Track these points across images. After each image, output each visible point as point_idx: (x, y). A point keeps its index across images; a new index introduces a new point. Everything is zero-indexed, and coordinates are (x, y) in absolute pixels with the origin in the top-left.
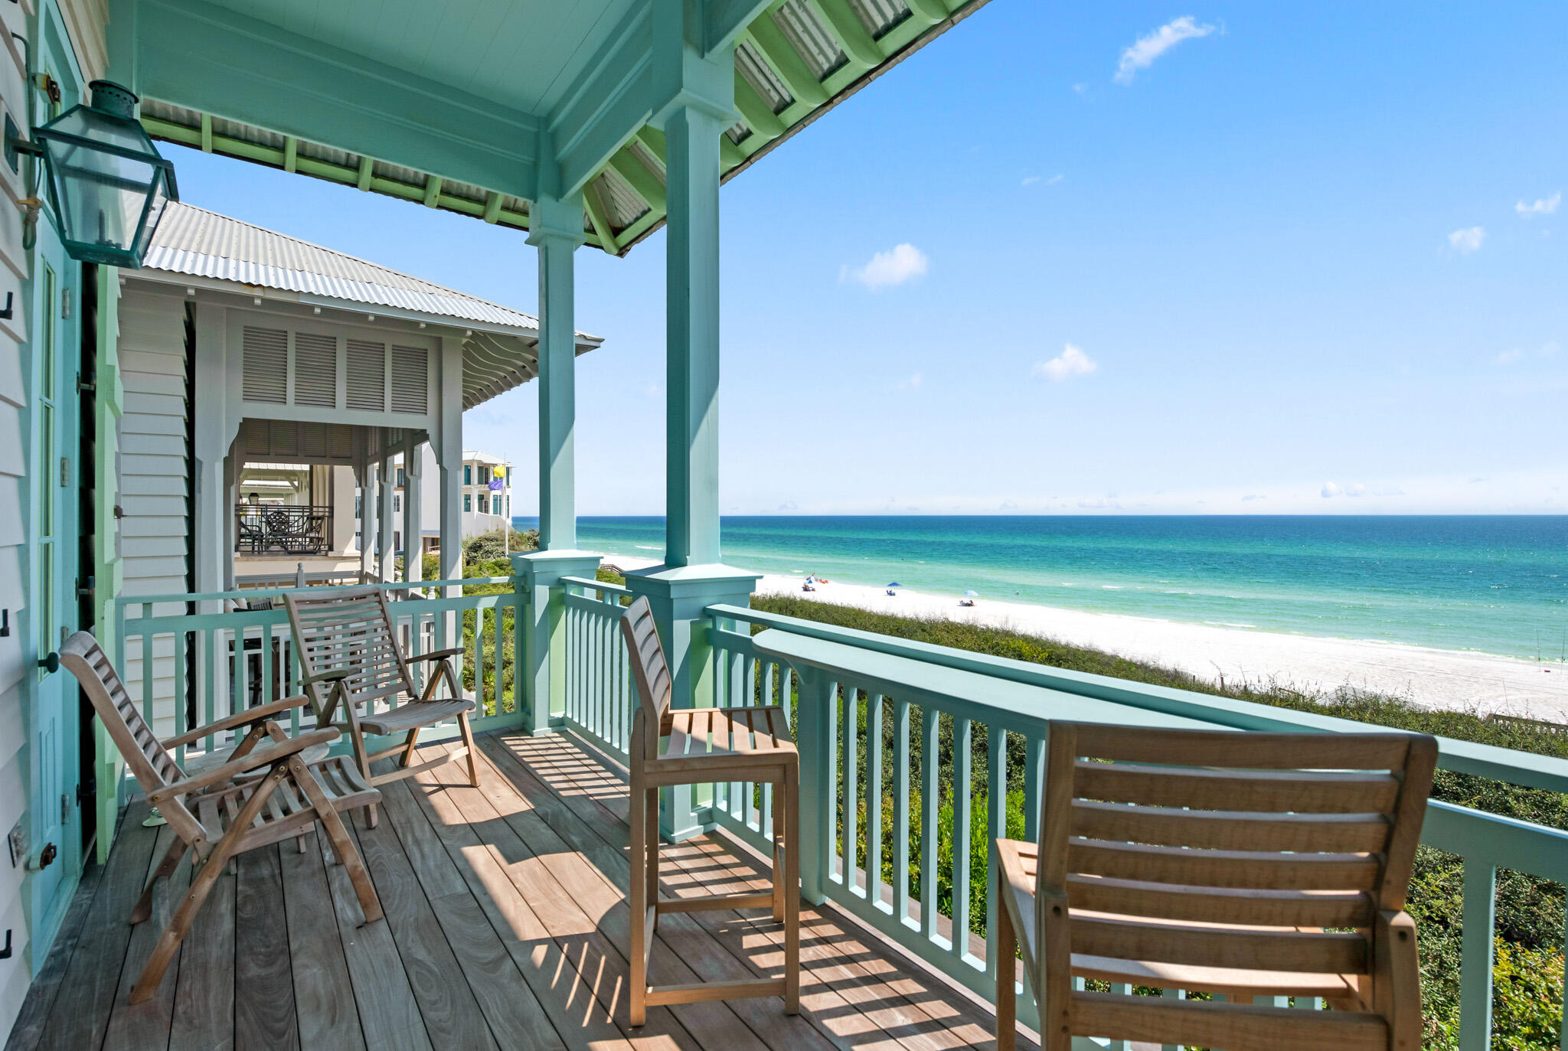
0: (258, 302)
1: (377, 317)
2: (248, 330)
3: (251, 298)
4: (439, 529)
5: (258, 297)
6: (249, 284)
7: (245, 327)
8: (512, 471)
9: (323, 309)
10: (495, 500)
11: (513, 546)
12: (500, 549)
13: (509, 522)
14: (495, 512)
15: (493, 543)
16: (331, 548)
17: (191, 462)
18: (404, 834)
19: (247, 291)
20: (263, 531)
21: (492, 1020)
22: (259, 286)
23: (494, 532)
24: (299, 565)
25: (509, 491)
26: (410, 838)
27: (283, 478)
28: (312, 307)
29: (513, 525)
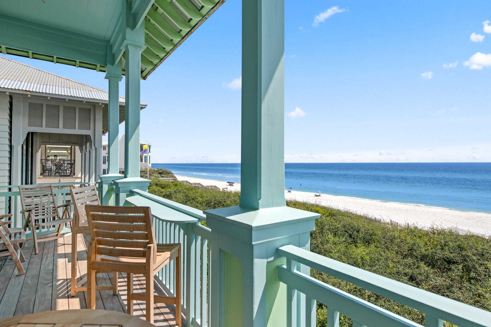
0: (29, 96)
1: (69, 100)
2: (30, 104)
3: (27, 95)
4: (124, 168)
5: (29, 94)
6: (26, 91)
7: (29, 103)
8: (152, 147)
9: (51, 97)
10: (145, 157)
11: (151, 174)
12: (146, 175)
13: (150, 165)
14: (145, 162)
15: (143, 173)
16: (74, 174)
17: (11, 146)
18: (44, 256)
19: (25, 93)
20: (53, 168)
21: (37, 295)
22: (29, 91)
23: (144, 169)
24: (59, 180)
25: (150, 154)
26: (46, 256)
27: (65, 150)
28: (47, 97)
29: (152, 167)
